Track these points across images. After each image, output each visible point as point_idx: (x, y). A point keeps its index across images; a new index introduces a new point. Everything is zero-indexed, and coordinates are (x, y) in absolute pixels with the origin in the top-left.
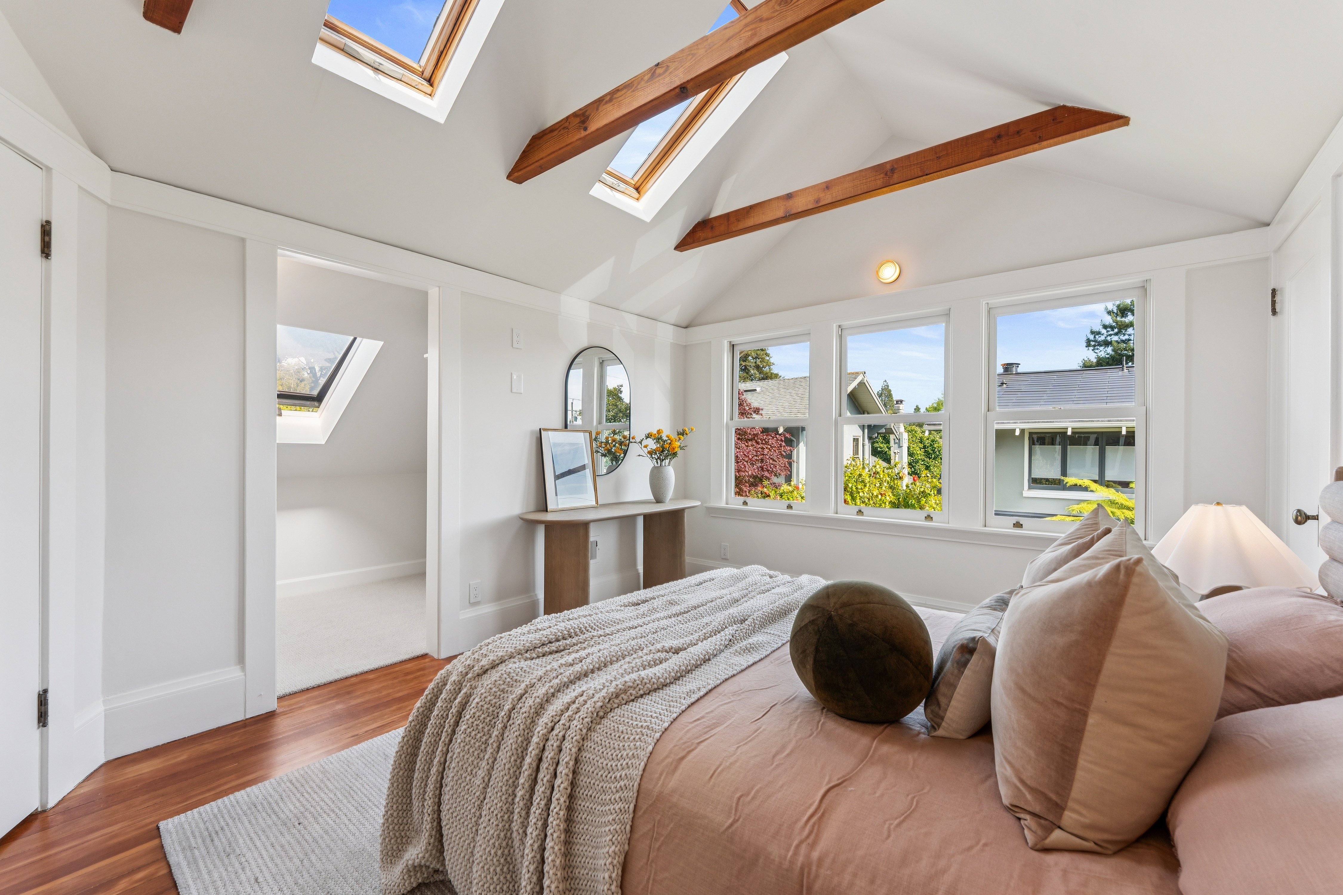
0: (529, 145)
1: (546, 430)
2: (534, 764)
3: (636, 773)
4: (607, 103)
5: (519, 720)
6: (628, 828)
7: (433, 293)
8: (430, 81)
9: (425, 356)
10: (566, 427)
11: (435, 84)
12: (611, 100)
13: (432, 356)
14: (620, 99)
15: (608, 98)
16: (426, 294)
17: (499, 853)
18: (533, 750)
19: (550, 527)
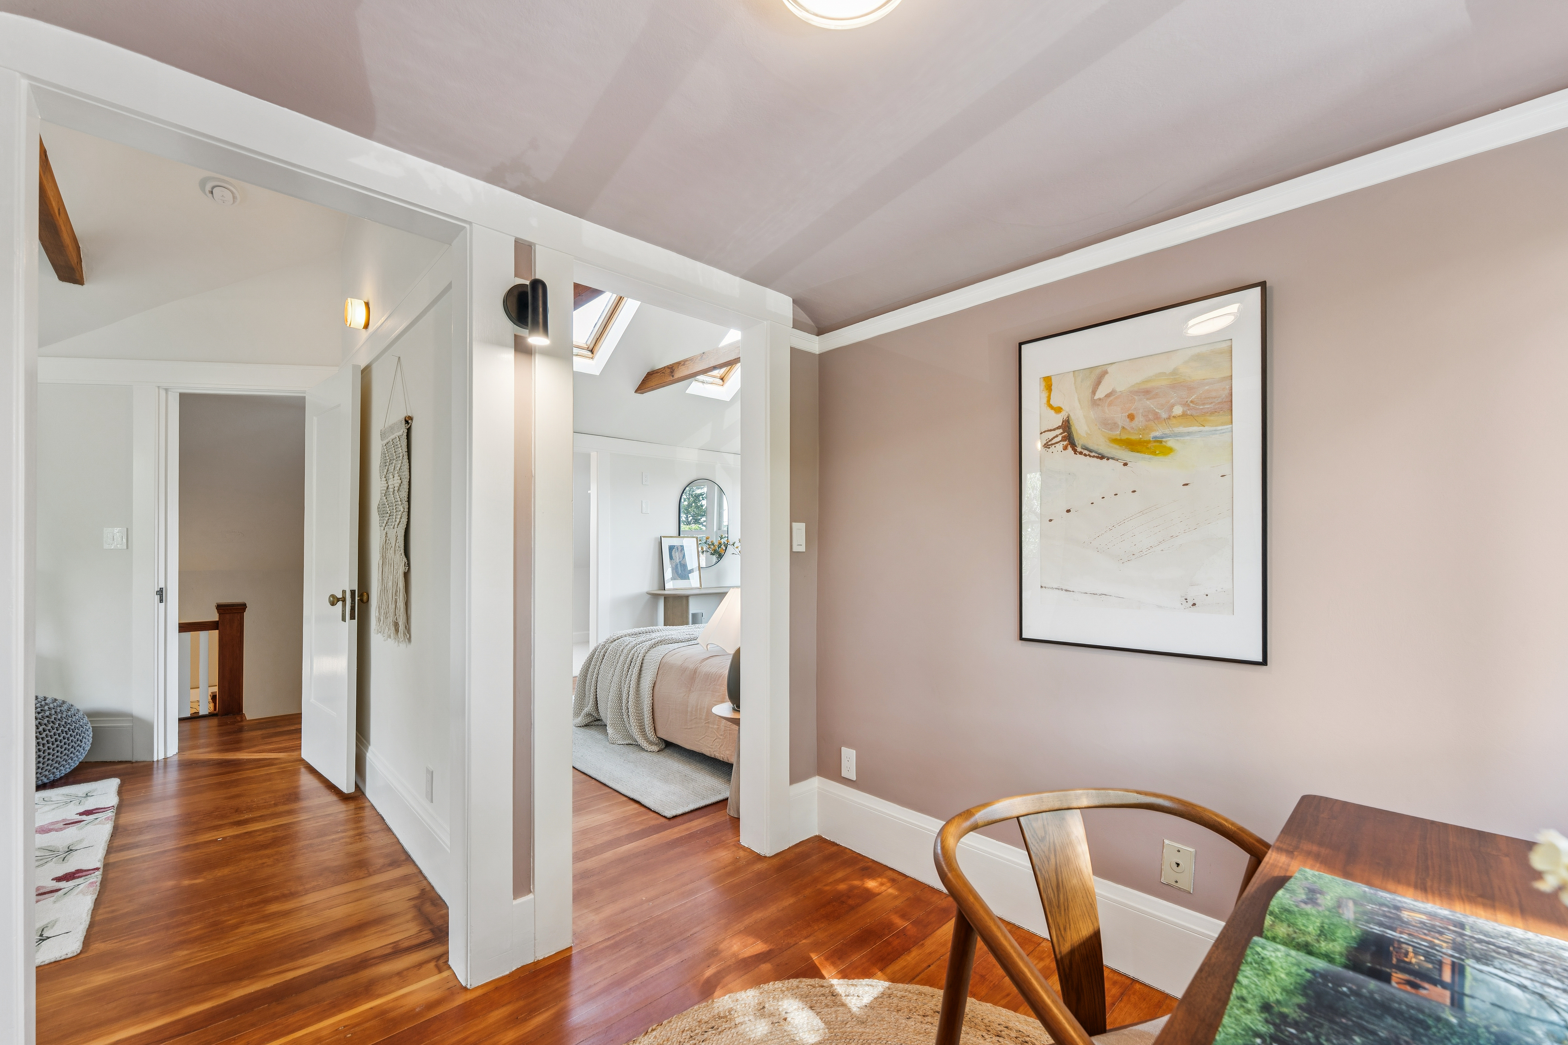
0: (645, 377)
1: (664, 537)
2: (629, 663)
3: (660, 659)
4: (682, 365)
5: (625, 651)
6: (656, 674)
7: (594, 455)
8: (592, 351)
9: (589, 492)
10: (679, 535)
11: (595, 353)
12: (684, 365)
13: (593, 492)
14: (688, 365)
15: (683, 363)
16: (589, 455)
17: (617, 696)
18: (629, 659)
19: (667, 598)
